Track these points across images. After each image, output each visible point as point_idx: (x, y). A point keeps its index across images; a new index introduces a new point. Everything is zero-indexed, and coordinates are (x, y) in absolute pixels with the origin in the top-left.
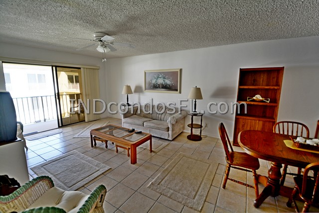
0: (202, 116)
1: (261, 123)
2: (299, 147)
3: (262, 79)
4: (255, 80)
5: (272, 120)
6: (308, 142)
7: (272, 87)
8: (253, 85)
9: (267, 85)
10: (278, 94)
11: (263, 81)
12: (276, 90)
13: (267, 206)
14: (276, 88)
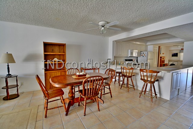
0: (17, 76)
1: (59, 73)
2: (78, 77)
3: (56, 50)
4: (52, 50)
5: (64, 71)
6: (81, 74)
7: (62, 54)
8: (52, 52)
9: (59, 53)
10: (65, 57)
11: (57, 50)
12: (64, 55)
13: (71, 111)
14: (64, 54)
